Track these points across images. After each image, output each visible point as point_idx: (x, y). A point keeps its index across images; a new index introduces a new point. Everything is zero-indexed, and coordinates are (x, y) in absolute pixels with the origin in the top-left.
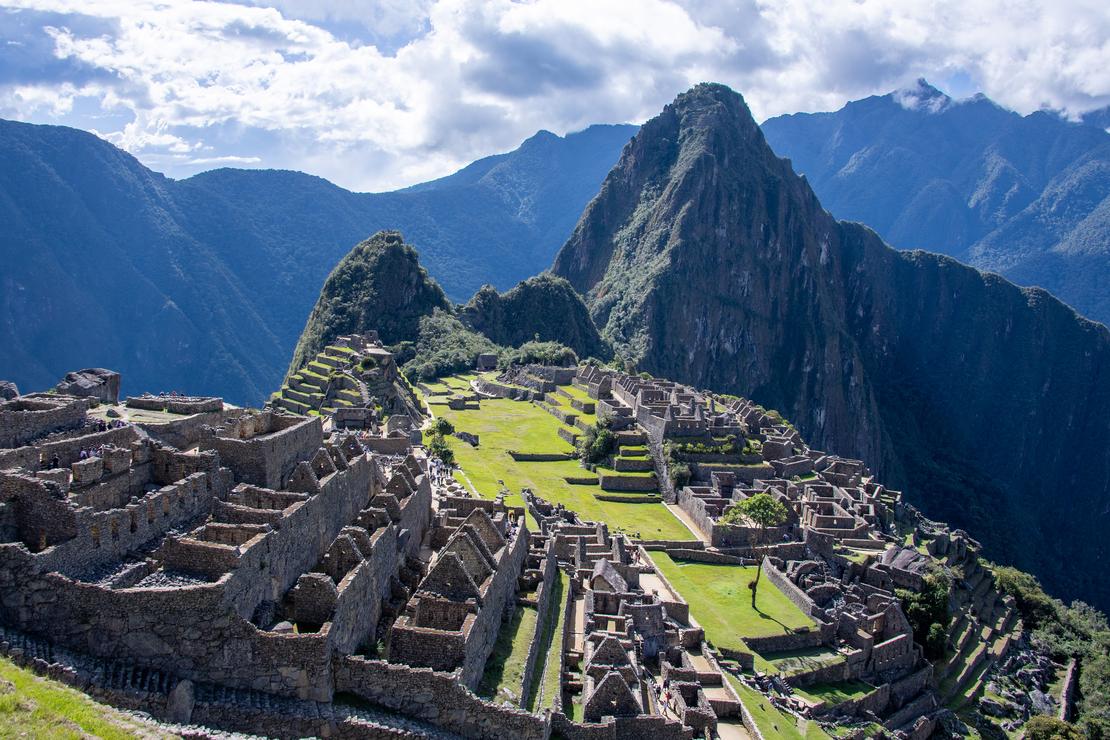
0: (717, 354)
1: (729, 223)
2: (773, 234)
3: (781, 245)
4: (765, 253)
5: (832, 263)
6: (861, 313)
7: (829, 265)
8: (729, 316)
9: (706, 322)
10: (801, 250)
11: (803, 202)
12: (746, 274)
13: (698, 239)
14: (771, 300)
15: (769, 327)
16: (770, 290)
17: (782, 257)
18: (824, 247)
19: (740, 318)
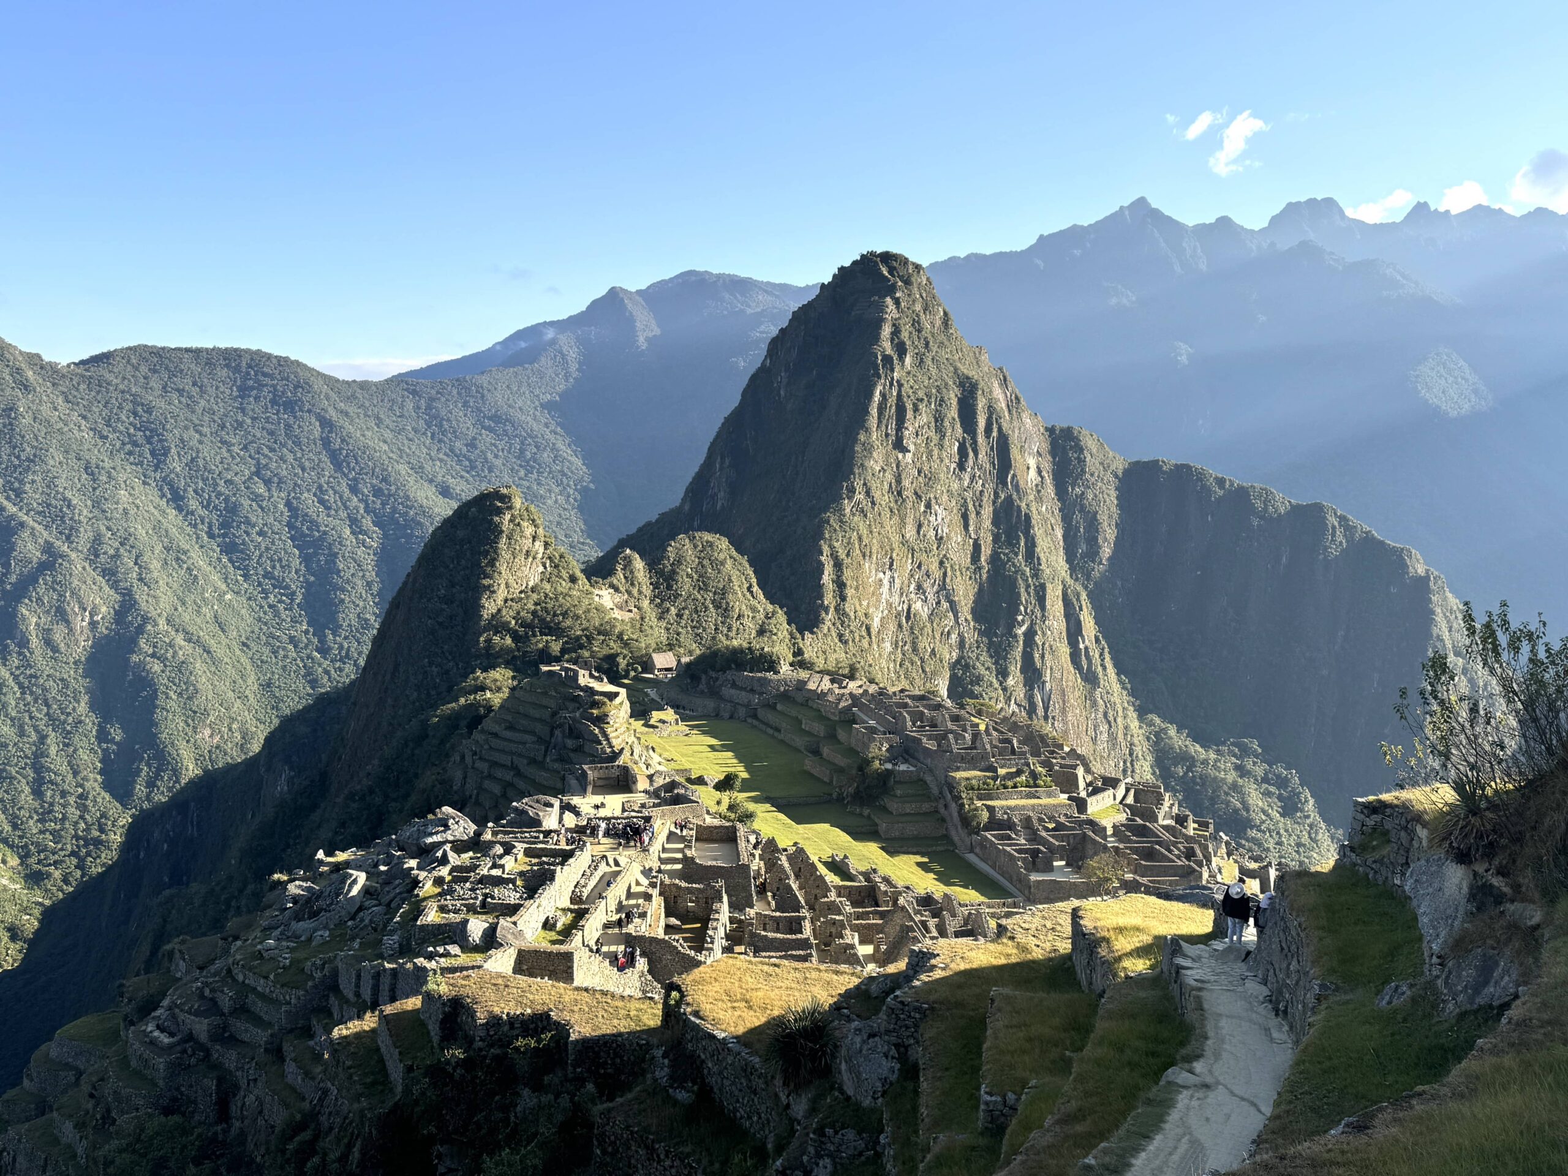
0: (908, 618)
1: (916, 444)
2: (971, 454)
3: (982, 469)
4: (962, 480)
5: (1042, 483)
7: (1039, 488)
8: (919, 567)
9: (892, 577)
10: (1008, 473)
11: (1004, 405)
12: (939, 509)
13: (878, 468)
14: (972, 542)
16: (971, 529)
17: (983, 485)
18: (1032, 462)
19: (934, 567)
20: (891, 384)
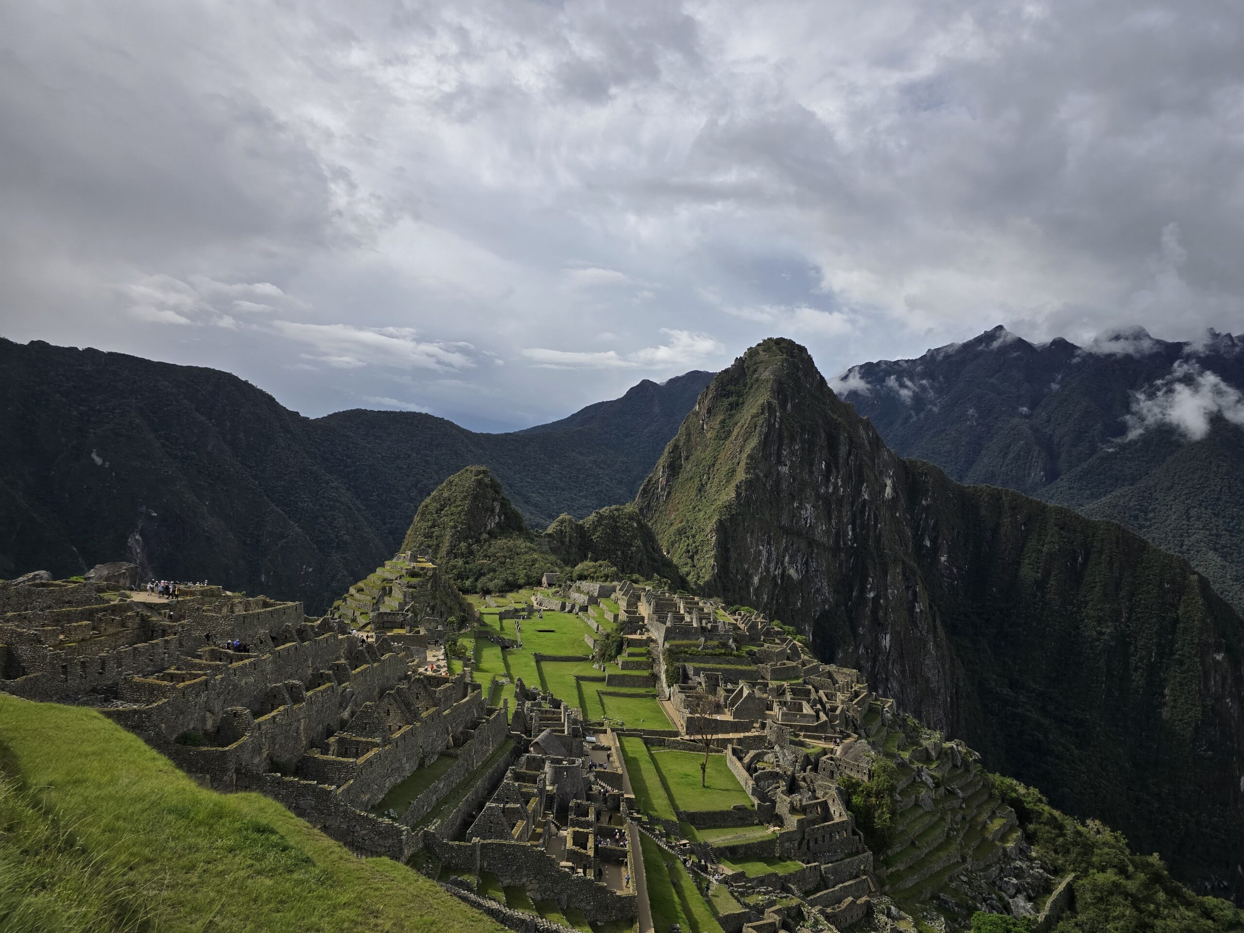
1: (792, 461)
2: (834, 470)
3: (842, 481)
4: (827, 488)
5: (897, 497)
6: (928, 543)
7: (896, 499)
8: (792, 545)
9: (770, 549)
10: (862, 485)
11: (866, 442)
12: (809, 506)
13: (761, 475)
14: (833, 531)
15: (832, 556)
17: (843, 492)
18: (889, 482)
19: (803, 546)
20: (775, 421)
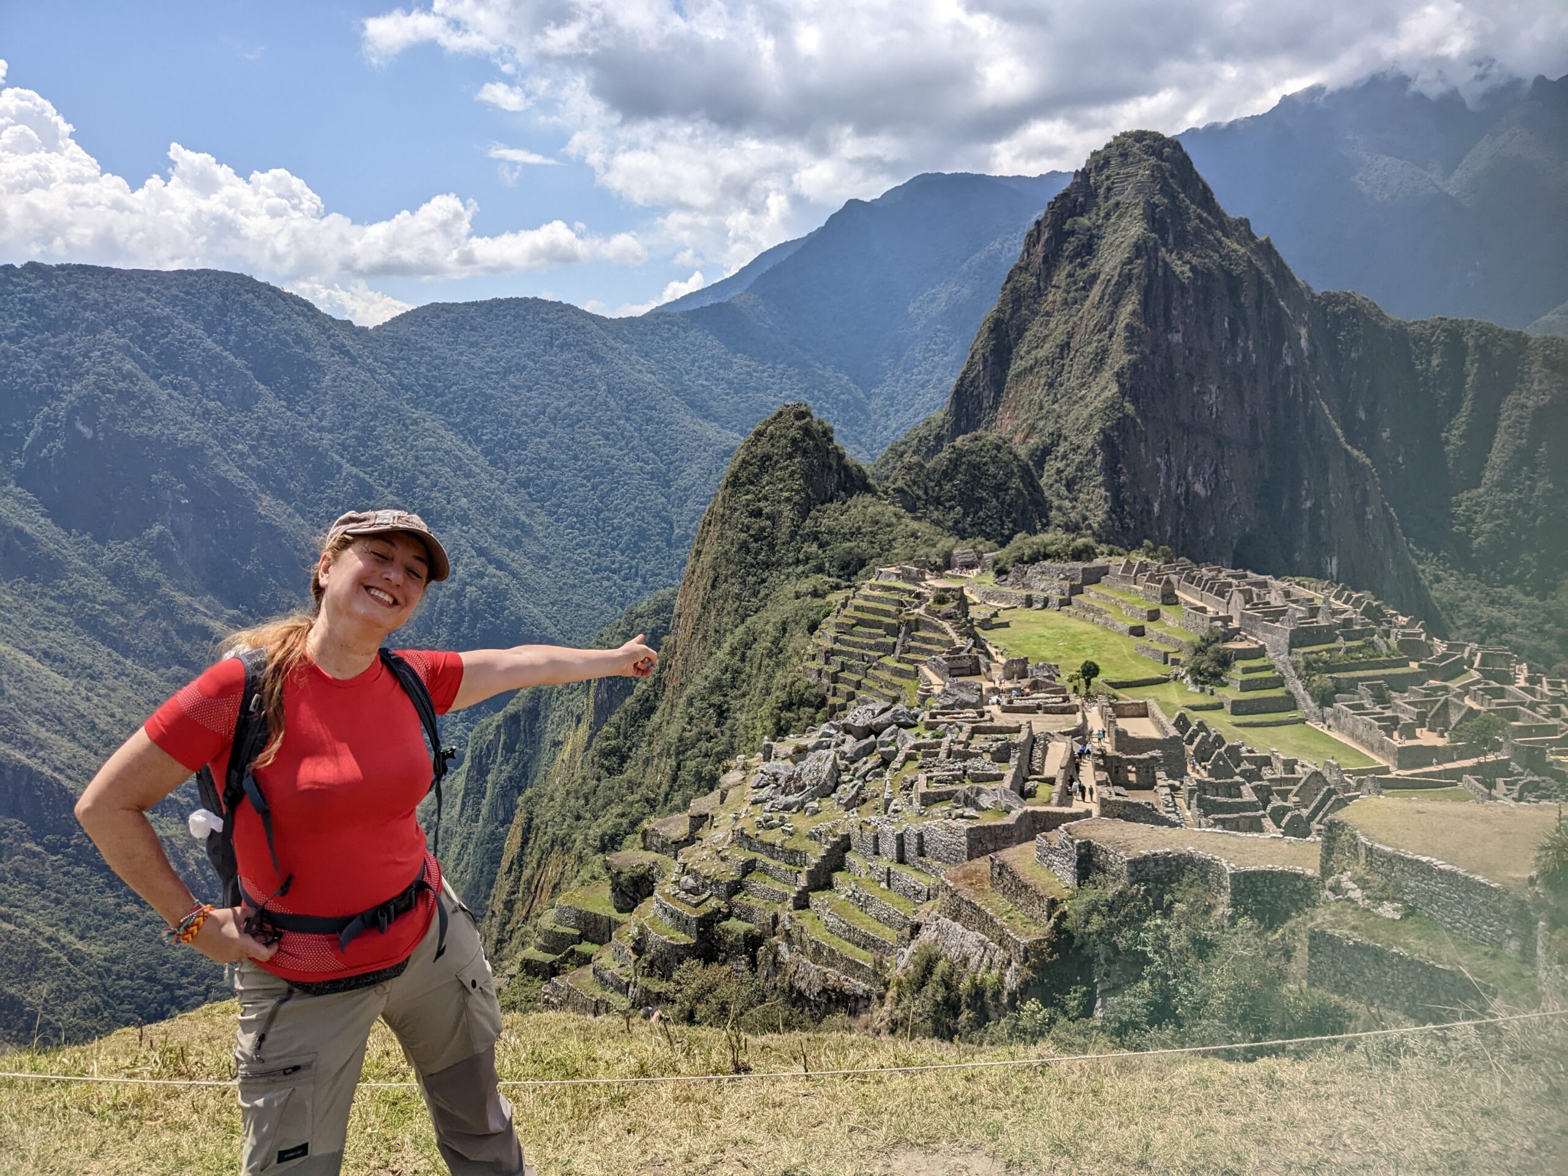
0: (1186, 500)
1: (1184, 323)
2: (1242, 328)
3: (1254, 343)
4: (1235, 355)
5: (1315, 352)
9: (1169, 460)
10: (1281, 345)
12: (1213, 388)
14: (1248, 419)
15: (1250, 455)
16: (1246, 405)
17: (1256, 359)
19: (1210, 448)
